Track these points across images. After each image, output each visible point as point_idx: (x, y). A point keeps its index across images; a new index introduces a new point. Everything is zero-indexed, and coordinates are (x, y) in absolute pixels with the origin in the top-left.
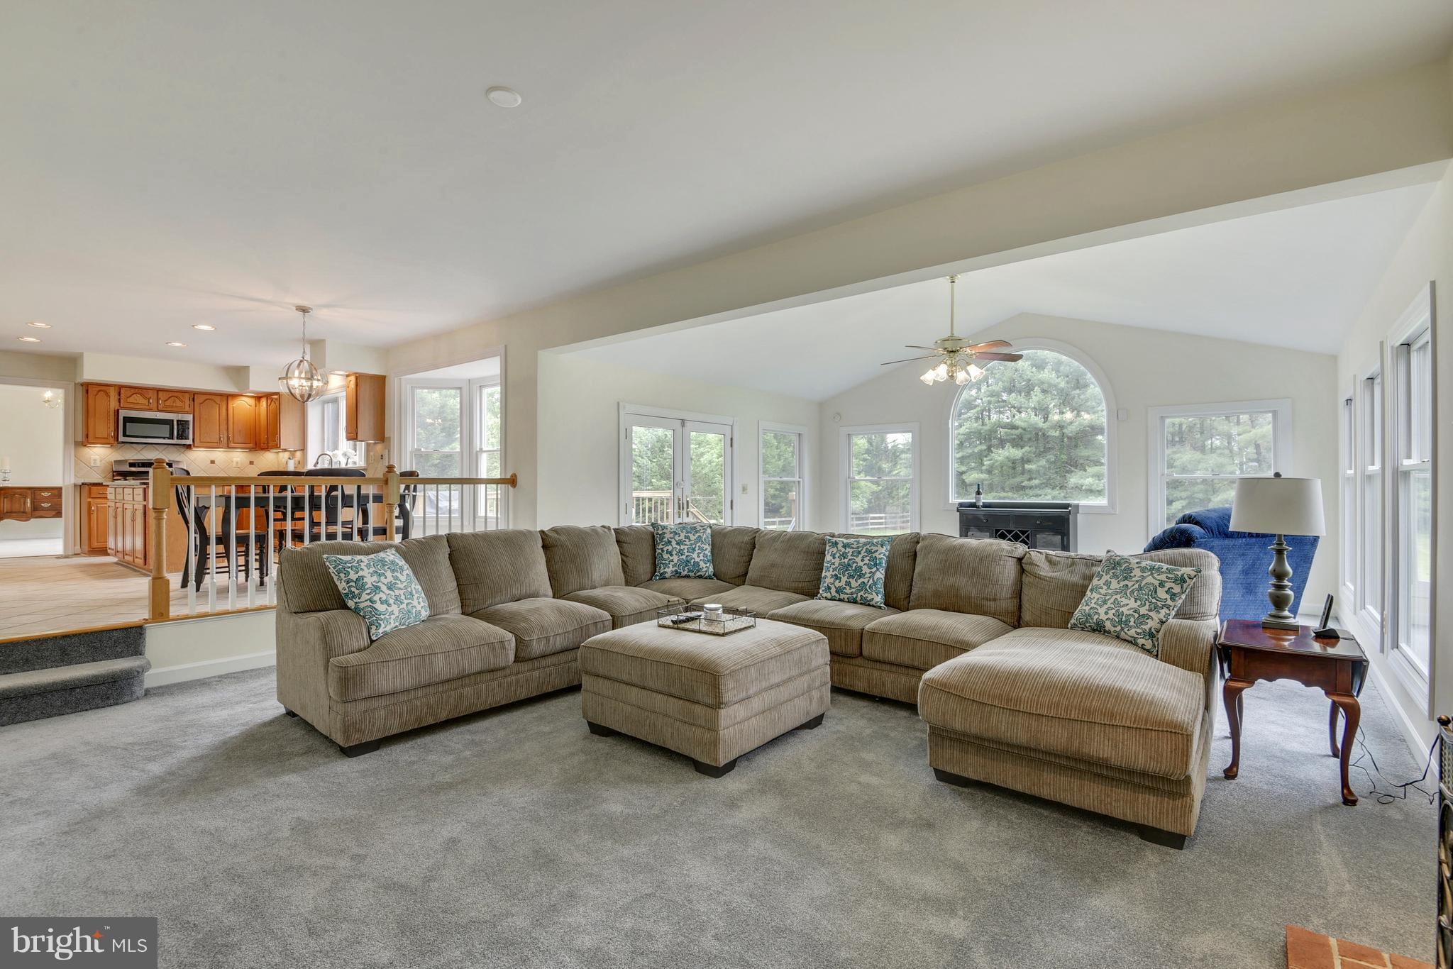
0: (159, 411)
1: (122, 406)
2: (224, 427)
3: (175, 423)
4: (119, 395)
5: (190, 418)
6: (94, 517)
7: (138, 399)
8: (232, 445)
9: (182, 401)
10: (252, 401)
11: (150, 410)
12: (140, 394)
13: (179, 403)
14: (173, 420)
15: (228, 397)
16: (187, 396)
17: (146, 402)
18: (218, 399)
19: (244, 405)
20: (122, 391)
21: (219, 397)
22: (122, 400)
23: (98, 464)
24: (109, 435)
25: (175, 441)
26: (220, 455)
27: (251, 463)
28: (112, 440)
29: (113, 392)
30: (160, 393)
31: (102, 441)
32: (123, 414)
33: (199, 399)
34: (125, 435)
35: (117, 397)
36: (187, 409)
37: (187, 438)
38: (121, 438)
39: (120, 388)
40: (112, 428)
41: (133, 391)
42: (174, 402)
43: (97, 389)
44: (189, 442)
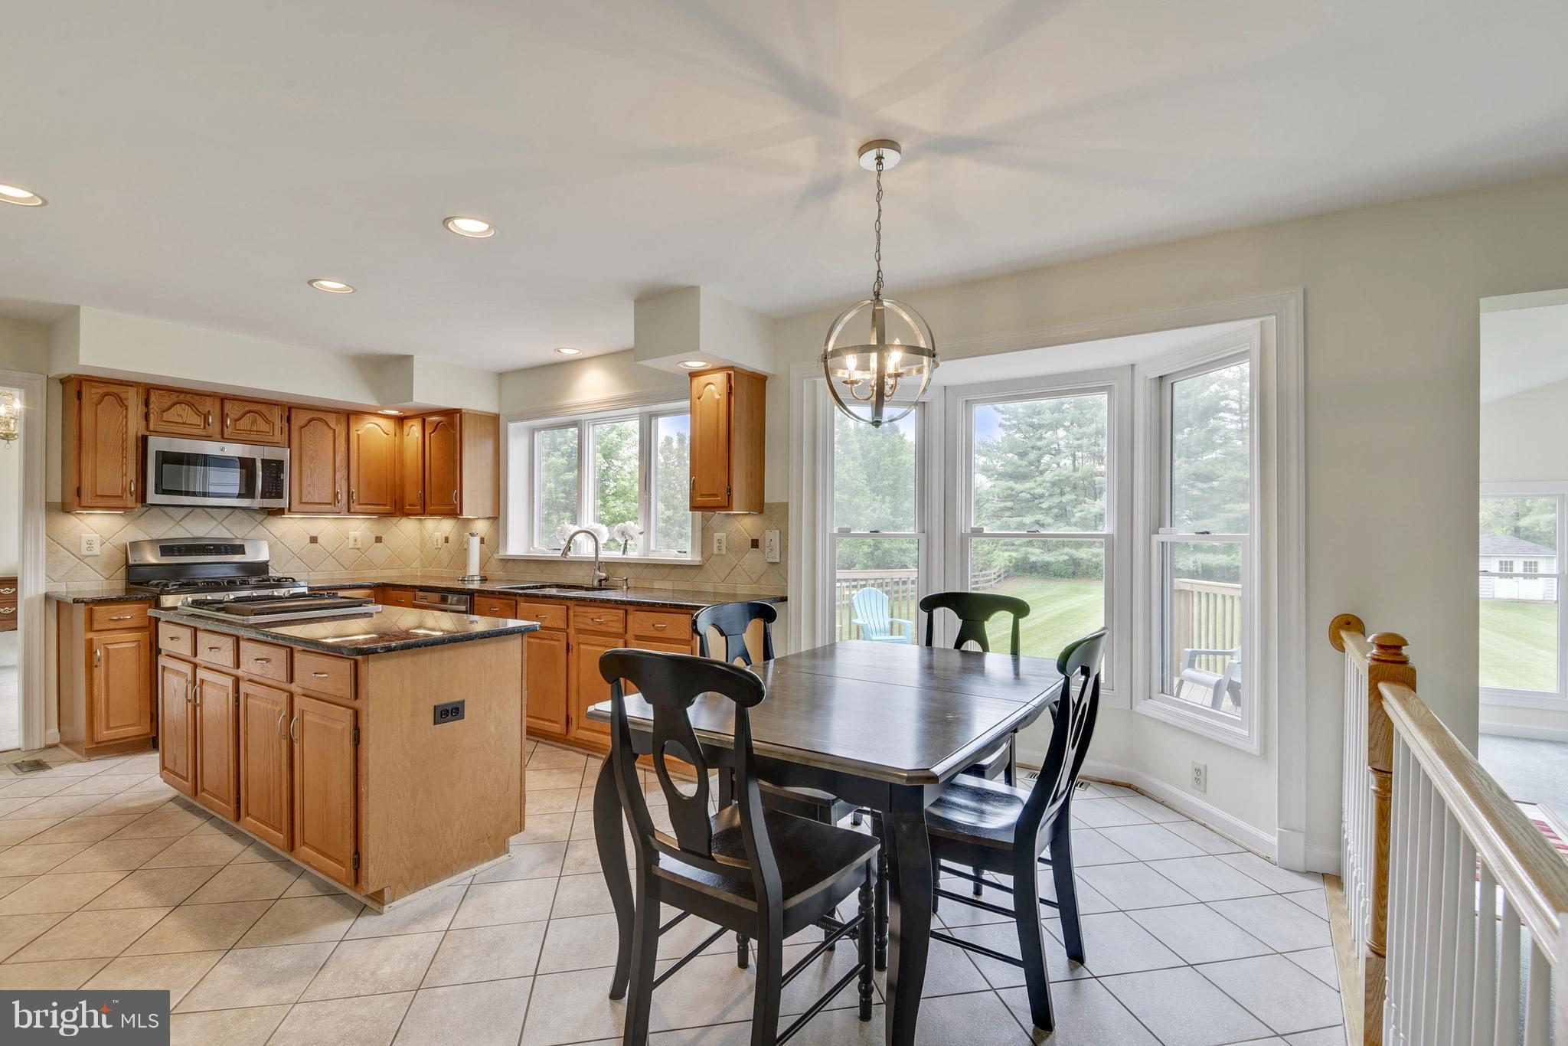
0: (223, 438)
1: (152, 427)
2: (341, 475)
3: (259, 465)
4: (147, 404)
5: (283, 454)
6: (99, 673)
7: (183, 414)
8: (355, 507)
9: (268, 422)
10: (388, 425)
11: (208, 438)
12: (190, 405)
13: (263, 426)
14: (254, 460)
15: (349, 415)
16: (277, 411)
17: (199, 420)
18: (332, 420)
19: (374, 431)
20: (153, 398)
21: (334, 414)
22: (152, 416)
23: (97, 550)
24: (124, 489)
25: (257, 503)
26: (326, 527)
27: (379, 540)
28: (130, 501)
29: (133, 399)
30: (228, 405)
31: (107, 502)
32: (157, 444)
33: (299, 419)
34: (160, 490)
35: (142, 409)
36: (278, 437)
37: (280, 496)
38: (152, 497)
39: (148, 390)
40: (132, 475)
41: (174, 398)
42: (254, 422)
43: (101, 391)
44: (283, 503)
